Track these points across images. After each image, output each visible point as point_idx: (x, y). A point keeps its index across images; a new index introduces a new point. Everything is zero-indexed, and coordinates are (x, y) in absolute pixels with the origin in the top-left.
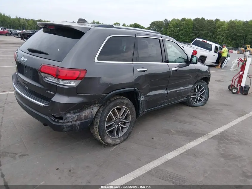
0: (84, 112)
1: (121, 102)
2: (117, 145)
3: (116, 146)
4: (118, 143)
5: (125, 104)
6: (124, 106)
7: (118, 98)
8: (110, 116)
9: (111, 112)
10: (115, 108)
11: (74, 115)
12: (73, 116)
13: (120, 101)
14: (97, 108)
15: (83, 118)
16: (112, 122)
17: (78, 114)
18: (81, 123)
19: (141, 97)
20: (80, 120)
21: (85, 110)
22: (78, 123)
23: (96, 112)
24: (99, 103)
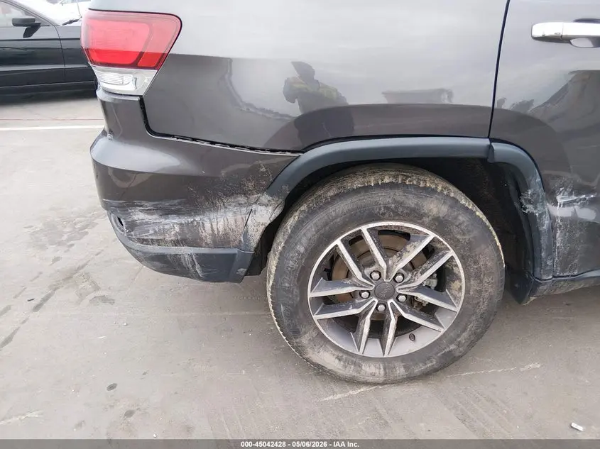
0: (213, 215)
1: (401, 204)
2: (366, 383)
3: (363, 389)
4: (371, 379)
5: (426, 220)
6: (422, 225)
7: (387, 180)
8: (334, 257)
9: (342, 240)
10: (364, 229)
11: (167, 221)
12: (163, 221)
13: (395, 201)
14: (270, 209)
15: (209, 241)
16: (347, 285)
17: (184, 220)
18: (200, 256)
19: (551, 195)
20: (195, 242)
21: (215, 208)
22: (186, 251)
23: (261, 229)
24: (268, 189)
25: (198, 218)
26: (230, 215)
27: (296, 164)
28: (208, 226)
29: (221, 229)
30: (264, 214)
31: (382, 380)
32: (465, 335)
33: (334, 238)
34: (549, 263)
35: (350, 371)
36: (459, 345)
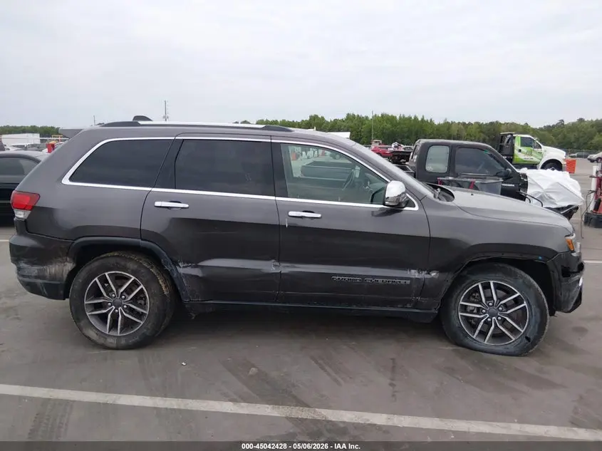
0: (50, 266)
5: (131, 271)
6: (129, 273)
8: (95, 287)
9: (98, 278)
10: (106, 274)
11: (33, 268)
12: (31, 267)
14: (71, 264)
15: (49, 277)
16: (101, 299)
17: (39, 268)
18: (45, 284)
19: (176, 263)
20: (43, 277)
21: (51, 263)
22: (39, 281)
23: (67, 272)
24: (67, 254)
25: (45, 267)
26: (57, 266)
27: (74, 244)
28: (48, 270)
29: (53, 271)
30: (69, 266)
31: (114, 346)
32: (150, 324)
33: (94, 278)
34: (184, 293)
35: (101, 341)
36: (148, 329)
